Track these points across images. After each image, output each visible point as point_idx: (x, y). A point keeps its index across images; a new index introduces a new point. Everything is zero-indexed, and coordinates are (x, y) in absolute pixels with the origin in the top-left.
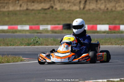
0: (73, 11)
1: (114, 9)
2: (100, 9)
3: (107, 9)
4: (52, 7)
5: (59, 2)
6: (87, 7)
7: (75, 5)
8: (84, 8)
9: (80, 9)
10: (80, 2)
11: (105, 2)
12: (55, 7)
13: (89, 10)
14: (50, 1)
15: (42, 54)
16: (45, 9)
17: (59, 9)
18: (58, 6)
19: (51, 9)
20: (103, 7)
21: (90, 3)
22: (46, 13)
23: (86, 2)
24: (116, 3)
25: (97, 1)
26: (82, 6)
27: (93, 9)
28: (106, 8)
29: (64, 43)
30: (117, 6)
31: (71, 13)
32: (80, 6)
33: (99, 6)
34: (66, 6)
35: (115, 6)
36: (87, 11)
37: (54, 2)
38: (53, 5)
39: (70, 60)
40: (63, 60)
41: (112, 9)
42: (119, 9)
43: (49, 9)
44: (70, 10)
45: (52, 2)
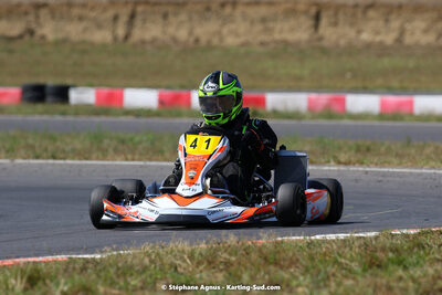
0: (92, 44)
1: (215, 41)
2: (175, 40)
3: (197, 41)
4: (31, 32)
5: (53, 17)
6: (137, 34)
7: (99, 26)
8: (127, 37)
9: (115, 39)
10: (116, 18)
11: (190, 19)
12: (39, 32)
13: (143, 42)
14: (26, 13)
16: (10, 39)
17: (51, 37)
18: (48, 30)
19: (27, 38)
20: (183, 34)
21: (144, 21)
22: (11, 52)
23: (132, 16)
24: (224, 24)
25: (165, 16)
26: (121, 32)
27: (154, 40)
28: (192, 40)
30: (225, 31)
31: (84, 52)
32: (113, 32)
33: (171, 30)
34: (74, 30)
35: (219, 33)
36: (135, 45)
37: (37, 17)
38: (33, 26)
41: (209, 42)
42: (230, 41)
43: (21, 37)
44: (84, 42)
45: (31, 18)
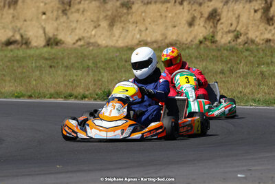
15: (70, 120)
29: (113, 99)
39: (124, 134)
40: (111, 135)
